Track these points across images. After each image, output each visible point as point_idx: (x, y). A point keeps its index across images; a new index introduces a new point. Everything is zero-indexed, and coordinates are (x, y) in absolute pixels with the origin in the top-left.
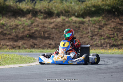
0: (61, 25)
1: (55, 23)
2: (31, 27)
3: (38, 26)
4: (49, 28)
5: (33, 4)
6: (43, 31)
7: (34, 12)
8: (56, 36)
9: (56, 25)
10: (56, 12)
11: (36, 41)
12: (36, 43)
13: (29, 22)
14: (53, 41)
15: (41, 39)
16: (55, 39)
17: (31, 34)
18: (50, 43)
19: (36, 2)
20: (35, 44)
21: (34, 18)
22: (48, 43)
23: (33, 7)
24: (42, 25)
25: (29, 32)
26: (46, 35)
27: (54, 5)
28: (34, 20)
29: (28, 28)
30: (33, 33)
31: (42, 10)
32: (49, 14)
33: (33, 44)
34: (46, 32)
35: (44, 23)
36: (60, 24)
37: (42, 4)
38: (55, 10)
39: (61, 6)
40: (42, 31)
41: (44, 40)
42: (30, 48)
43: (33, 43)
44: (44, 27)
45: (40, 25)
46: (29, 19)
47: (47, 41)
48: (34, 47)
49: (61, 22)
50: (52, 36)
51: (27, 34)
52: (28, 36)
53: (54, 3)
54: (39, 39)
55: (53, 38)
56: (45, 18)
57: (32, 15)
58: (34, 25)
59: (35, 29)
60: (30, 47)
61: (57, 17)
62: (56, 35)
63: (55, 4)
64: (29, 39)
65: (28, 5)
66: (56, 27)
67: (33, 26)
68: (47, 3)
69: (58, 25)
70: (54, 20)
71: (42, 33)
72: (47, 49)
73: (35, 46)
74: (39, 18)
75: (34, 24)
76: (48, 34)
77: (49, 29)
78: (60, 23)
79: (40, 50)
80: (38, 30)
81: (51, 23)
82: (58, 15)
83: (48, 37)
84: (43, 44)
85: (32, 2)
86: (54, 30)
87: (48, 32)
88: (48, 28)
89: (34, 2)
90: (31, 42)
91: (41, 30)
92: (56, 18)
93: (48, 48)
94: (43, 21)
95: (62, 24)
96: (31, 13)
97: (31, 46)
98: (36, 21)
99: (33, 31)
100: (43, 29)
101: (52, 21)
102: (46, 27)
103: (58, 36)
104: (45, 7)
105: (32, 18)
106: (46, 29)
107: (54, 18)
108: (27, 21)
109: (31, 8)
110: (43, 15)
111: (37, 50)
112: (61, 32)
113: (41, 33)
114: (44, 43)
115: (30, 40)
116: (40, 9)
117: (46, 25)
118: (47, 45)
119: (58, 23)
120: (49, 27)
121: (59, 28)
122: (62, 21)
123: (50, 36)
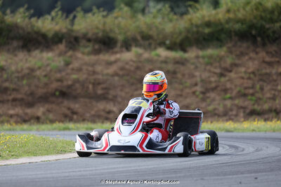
0: (132, 69)
1: (120, 64)
2: (63, 74)
3: (79, 70)
4: (107, 74)
5: (68, 20)
6: (92, 81)
7: (72, 40)
8: (123, 94)
9: (122, 69)
10: (120, 38)
11: (77, 106)
12: (75, 110)
13: (60, 62)
14: (116, 104)
15: (87, 100)
16: (119, 99)
17: (64, 90)
18: (107, 110)
19: (75, 17)
20: (74, 113)
21: (70, 53)
22: (104, 110)
23: (69, 27)
24: (90, 69)
25: (59, 83)
26: (100, 92)
27: (116, 22)
28: (71, 57)
29: (58, 75)
30: (69, 87)
31: (90, 35)
32: (106, 43)
33: (68, 112)
34: (99, 84)
35: (93, 65)
36: (132, 66)
37: (88, 20)
38: (120, 34)
39: (134, 25)
40: (90, 83)
41: (94, 103)
42: (63, 122)
43: (69, 109)
44: (94, 73)
45: (84, 68)
46: (60, 54)
47: (102, 106)
48: (71, 120)
49: (134, 62)
50: (112, 93)
51: (56, 90)
52: (57, 93)
53: (116, 18)
54: (82, 100)
55: (115, 97)
56: (97, 52)
57: (66, 47)
58: (73, 69)
59: (74, 76)
60: (63, 119)
61: (124, 49)
62: (121, 90)
63: (120, 19)
64: (60, 100)
65: (57, 24)
66: (121, 73)
67: (69, 71)
68: (100, 18)
69: (127, 67)
70: (118, 56)
71: (91, 86)
72: (103, 123)
73: (75, 117)
74: (83, 53)
75: (71, 66)
76: (103, 89)
77: (105, 78)
78: (131, 63)
79: (86, 126)
80: (81, 79)
81: (110, 64)
82: (127, 45)
83: (103, 94)
84: (93, 112)
85: (67, 17)
86: (116, 78)
87: (103, 83)
88: (103, 75)
89: (71, 16)
90: (64, 107)
91: (87, 79)
92: (122, 52)
93: (105, 121)
94: (93, 58)
95: (135, 65)
96: (64, 41)
97: (66, 116)
98: (77, 58)
99: (70, 83)
100: (92, 78)
101: (113, 58)
102: (98, 73)
103: (127, 93)
104: (97, 28)
105: (66, 52)
106: (100, 77)
107: (116, 53)
108: (56, 58)
109: (64, 30)
110: (91, 44)
111: (78, 125)
112: (132, 84)
113: (88, 88)
114: (96, 109)
115: (62, 103)
116: (84, 31)
117: (99, 68)
118: (102, 113)
119: (127, 63)
120: (106, 72)
121: (128, 75)
122: (135, 59)
123: (108, 93)
